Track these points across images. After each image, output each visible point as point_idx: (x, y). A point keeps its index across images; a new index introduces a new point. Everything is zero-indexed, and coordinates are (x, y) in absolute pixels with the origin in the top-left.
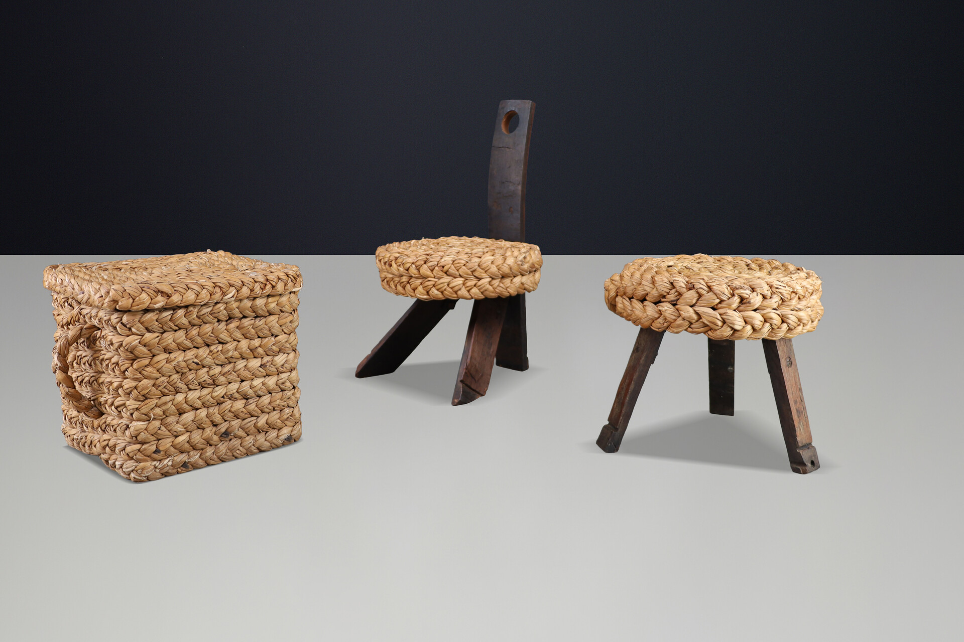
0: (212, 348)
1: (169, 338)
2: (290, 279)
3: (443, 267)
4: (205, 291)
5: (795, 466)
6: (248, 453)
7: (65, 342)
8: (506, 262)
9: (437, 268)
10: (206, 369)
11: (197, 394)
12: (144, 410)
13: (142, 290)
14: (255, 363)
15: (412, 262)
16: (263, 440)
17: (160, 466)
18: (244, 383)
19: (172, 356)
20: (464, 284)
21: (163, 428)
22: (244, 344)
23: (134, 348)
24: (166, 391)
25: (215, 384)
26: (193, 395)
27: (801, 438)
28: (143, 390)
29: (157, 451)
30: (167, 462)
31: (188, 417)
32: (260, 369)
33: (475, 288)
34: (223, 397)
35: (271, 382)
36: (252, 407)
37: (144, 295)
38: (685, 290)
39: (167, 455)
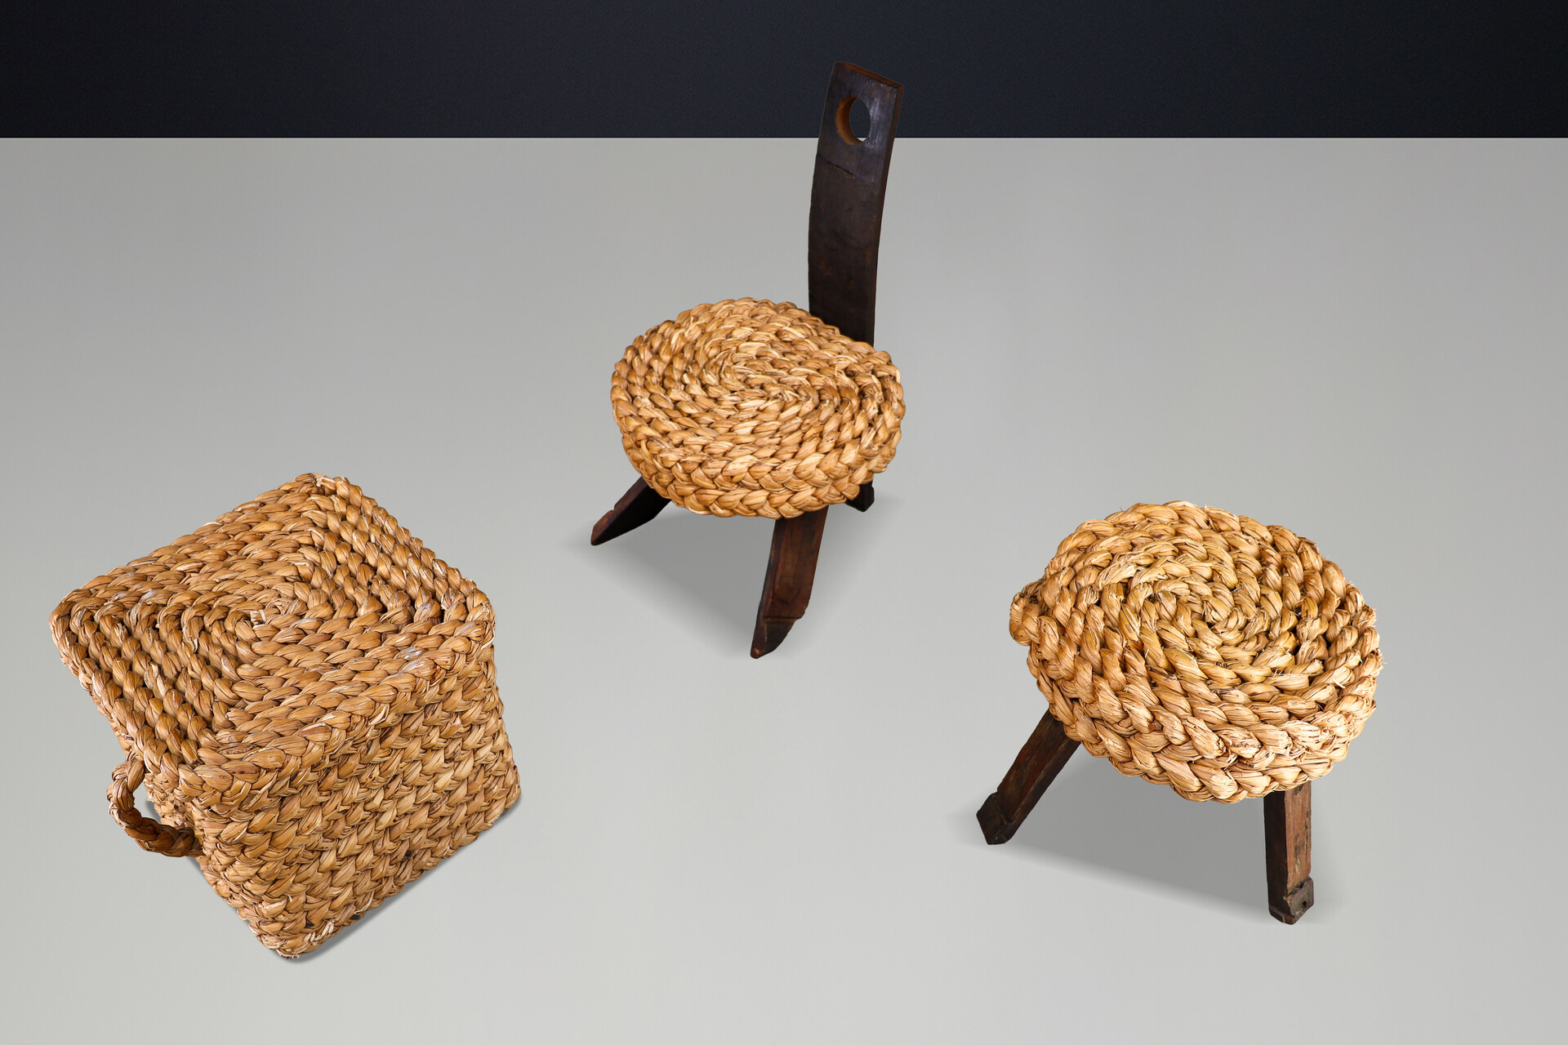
0: (364, 778)
1: (294, 808)
2: (473, 643)
3: (732, 477)
4: (336, 733)
5: (1275, 910)
6: (445, 857)
7: (125, 794)
8: (842, 460)
9: (720, 477)
10: (360, 808)
11: (354, 839)
12: (275, 893)
13: (233, 776)
14: (437, 760)
15: (677, 459)
16: (465, 835)
17: (317, 939)
18: (423, 791)
19: (304, 824)
20: (768, 498)
21: (311, 899)
22: (415, 748)
23: (243, 838)
24: (304, 861)
25: (377, 813)
26: (350, 844)
27: (1294, 876)
28: (268, 876)
29: (309, 925)
30: (329, 928)
31: (347, 871)
32: (446, 765)
33: (787, 504)
34: (395, 821)
35: (466, 769)
36: (443, 809)
37: (238, 783)
38: (1147, 730)
39: (325, 921)
